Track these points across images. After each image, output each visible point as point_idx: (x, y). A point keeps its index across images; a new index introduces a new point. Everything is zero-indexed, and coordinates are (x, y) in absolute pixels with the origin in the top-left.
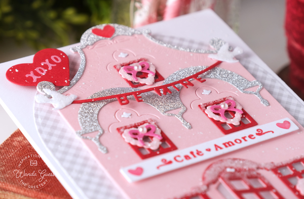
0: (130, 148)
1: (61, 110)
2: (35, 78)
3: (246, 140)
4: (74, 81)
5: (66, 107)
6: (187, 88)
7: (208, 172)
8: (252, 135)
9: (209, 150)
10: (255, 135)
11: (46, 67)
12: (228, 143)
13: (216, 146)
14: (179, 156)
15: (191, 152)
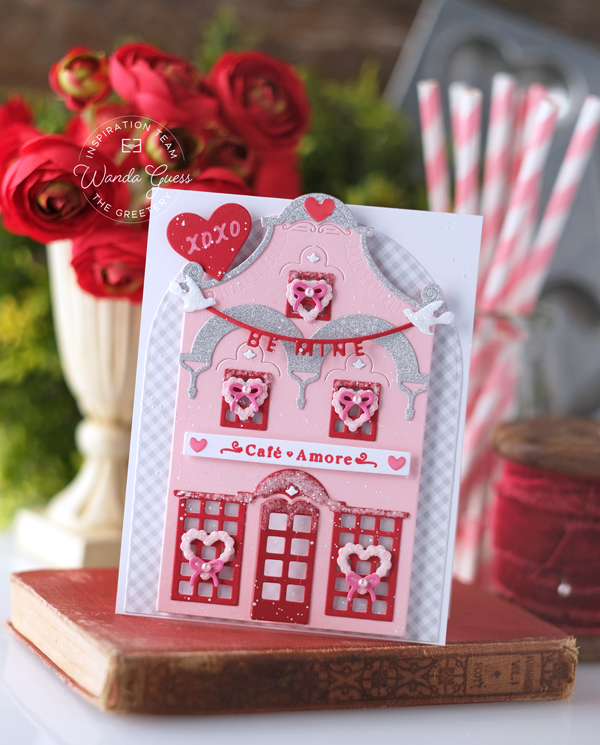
0: (220, 402)
1: (187, 313)
2: (194, 247)
3: (338, 462)
4: (229, 276)
5: (196, 311)
6: (335, 355)
7: (269, 480)
8: (351, 459)
9: (290, 454)
10: (353, 461)
11: (215, 235)
12: (317, 455)
13: (302, 452)
14: (254, 446)
15: (270, 449)
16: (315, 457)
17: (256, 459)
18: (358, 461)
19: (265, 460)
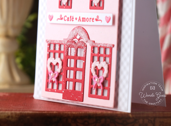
3: (90, 21)
8: (94, 19)
9: (76, 19)
13: (80, 17)
14: (66, 16)
15: (71, 17)
16: (84, 19)
17: (67, 22)
18: (97, 20)
19: (69, 22)
